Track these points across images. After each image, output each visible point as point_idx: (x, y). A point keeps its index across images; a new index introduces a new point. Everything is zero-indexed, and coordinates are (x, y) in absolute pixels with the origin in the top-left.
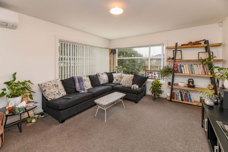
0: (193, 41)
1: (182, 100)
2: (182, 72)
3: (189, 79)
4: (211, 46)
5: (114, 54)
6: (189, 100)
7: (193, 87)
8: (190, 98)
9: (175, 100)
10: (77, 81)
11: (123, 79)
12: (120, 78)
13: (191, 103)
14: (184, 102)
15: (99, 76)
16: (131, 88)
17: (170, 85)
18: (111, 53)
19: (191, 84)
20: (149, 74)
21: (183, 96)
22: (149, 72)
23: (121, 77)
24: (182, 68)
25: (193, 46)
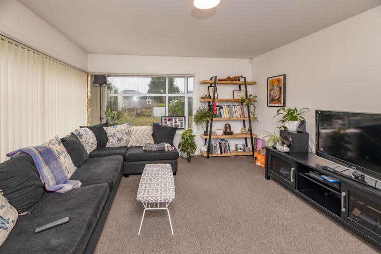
0: (232, 77)
1: (221, 153)
2: (221, 116)
3: (226, 125)
4: (248, 84)
5: (101, 85)
6: (229, 152)
7: (231, 133)
8: (229, 149)
9: (214, 155)
10: (40, 160)
11: (133, 137)
12: (126, 136)
13: (230, 155)
14: (224, 155)
15: (80, 136)
16: (165, 150)
17: (207, 135)
18: (95, 83)
19: (228, 130)
20: (166, 123)
21: (223, 148)
22: (167, 118)
23: (129, 133)
24: (221, 110)
25: (233, 82)
